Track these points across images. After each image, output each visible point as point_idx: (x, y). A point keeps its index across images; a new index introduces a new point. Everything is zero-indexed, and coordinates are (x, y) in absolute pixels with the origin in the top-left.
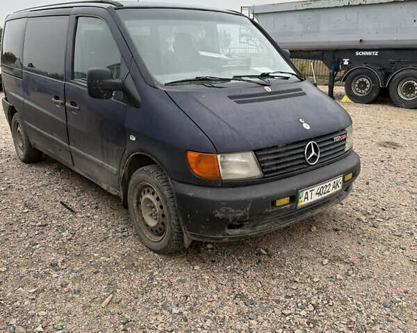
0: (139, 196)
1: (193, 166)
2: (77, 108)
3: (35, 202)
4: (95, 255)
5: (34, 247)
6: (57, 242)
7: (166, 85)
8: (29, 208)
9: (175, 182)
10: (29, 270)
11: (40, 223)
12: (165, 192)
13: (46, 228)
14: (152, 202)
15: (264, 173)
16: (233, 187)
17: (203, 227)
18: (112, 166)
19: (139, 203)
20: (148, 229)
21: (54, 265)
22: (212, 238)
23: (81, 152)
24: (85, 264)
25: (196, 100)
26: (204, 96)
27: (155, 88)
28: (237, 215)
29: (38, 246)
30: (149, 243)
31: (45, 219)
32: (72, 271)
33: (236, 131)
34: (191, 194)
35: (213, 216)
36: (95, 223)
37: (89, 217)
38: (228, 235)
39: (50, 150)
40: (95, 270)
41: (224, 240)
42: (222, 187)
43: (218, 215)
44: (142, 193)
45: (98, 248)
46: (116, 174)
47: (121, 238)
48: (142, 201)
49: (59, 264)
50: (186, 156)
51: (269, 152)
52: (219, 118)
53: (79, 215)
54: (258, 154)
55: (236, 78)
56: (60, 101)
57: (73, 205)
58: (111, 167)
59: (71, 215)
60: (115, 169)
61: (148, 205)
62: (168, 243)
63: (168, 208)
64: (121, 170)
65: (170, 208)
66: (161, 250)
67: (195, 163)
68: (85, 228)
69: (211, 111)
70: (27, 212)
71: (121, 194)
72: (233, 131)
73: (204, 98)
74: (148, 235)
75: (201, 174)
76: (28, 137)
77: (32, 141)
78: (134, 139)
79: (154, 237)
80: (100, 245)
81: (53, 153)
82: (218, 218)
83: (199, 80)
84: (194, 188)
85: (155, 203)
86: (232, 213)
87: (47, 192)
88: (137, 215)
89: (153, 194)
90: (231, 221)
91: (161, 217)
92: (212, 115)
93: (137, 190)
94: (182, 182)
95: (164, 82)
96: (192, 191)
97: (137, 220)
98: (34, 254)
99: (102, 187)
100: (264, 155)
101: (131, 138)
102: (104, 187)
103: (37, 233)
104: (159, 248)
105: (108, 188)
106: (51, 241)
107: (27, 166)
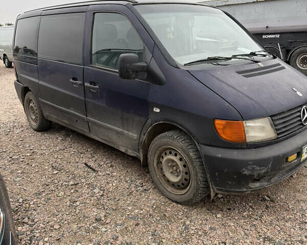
0: (160, 157)
1: (220, 131)
2: (97, 87)
3: (60, 164)
4: (130, 208)
5: (75, 204)
6: (92, 199)
7: (185, 65)
8: (57, 170)
9: (203, 146)
10: (79, 225)
11: (71, 183)
12: (191, 154)
13: (78, 186)
14: (175, 162)
15: (278, 134)
16: (255, 148)
17: (230, 183)
18: (133, 132)
19: (159, 163)
20: (169, 184)
21: (98, 220)
22: (237, 192)
23: (99, 122)
24: (124, 218)
25: (214, 76)
26: (218, 73)
27: (178, 68)
28: (261, 172)
29: (78, 203)
30: (172, 196)
31: (74, 178)
32: (117, 225)
33: (254, 100)
34: (220, 156)
35: (241, 173)
36: (116, 179)
37: (109, 174)
38: (251, 188)
39: (65, 121)
40: (135, 223)
41: (247, 193)
42: (247, 148)
43: (246, 172)
44: (163, 155)
45: (129, 202)
46: (137, 140)
47: (143, 191)
48: (164, 161)
49: (103, 219)
50: (214, 123)
51: (281, 117)
52: (236, 90)
53: (100, 174)
54: (274, 119)
55: (234, 57)
56: (79, 82)
57: (91, 164)
58: (132, 134)
59: (94, 174)
60: (135, 136)
61: (169, 165)
62: (194, 196)
63: (194, 167)
64: (142, 136)
65: (197, 167)
66: (185, 202)
67: (223, 129)
68: (111, 185)
69: (228, 85)
70: (57, 173)
71: (141, 156)
72: (252, 101)
73: (219, 74)
74: (170, 189)
75: (228, 138)
76: (41, 111)
77: (46, 114)
78: (158, 110)
79: (176, 191)
80: (129, 199)
81: (68, 123)
82: (245, 175)
83: (210, 60)
84: (222, 150)
85: (179, 163)
86: (257, 170)
87: (66, 155)
88: (157, 173)
89: (176, 155)
90: (256, 176)
91: (184, 174)
92: (231, 88)
93: (158, 152)
94: (210, 146)
95: (183, 63)
96: (220, 153)
97: (158, 177)
98: (78, 211)
99: (120, 150)
100: (278, 119)
101: (154, 110)
102: (123, 150)
103: (72, 191)
104: (182, 200)
105: (126, 150)
106: (87, 198)
107: (40, 134)
